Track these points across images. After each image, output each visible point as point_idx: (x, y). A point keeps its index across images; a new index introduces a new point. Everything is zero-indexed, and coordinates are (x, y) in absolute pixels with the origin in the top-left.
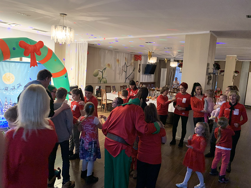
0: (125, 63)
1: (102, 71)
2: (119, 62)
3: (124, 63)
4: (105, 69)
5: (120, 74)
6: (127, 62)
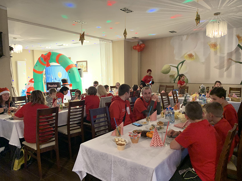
4: (183, 62)
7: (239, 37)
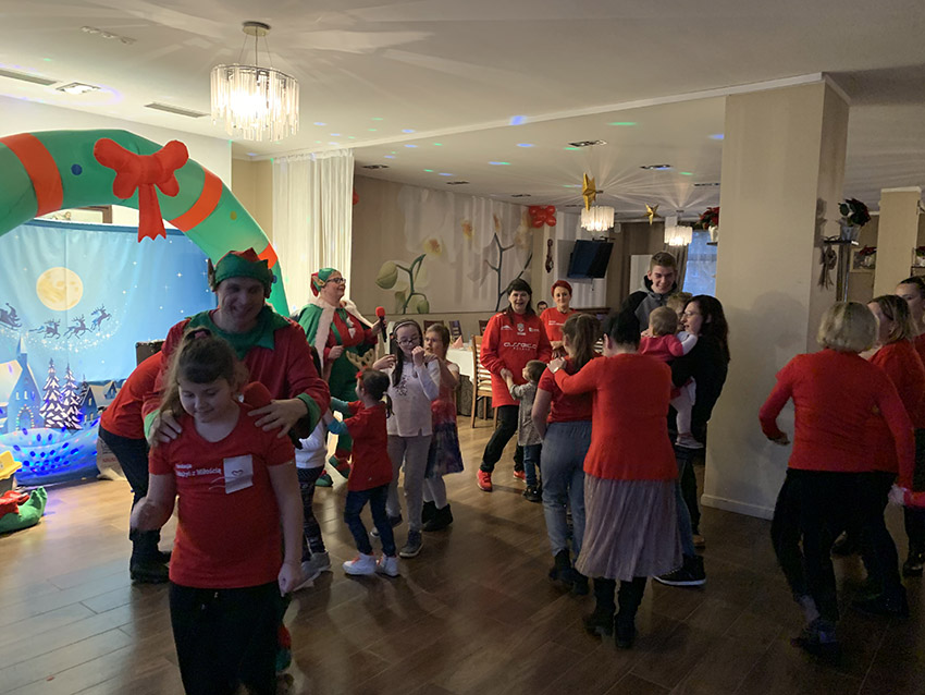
0: (495, 236)
1: (409, 267)
2: (473, 232)
3: (492, 237)
4: (420, 259)
5: (475, 278)
6: (503, 234)
7: (496, 220)
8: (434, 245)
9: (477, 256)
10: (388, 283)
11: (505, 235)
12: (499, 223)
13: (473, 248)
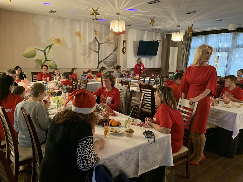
0: (95, 38)
1: (43, 49)
2: (82, 36)
3: (93, 39)
4: (50, 46)
5: (84, 54)
6: (100, 37)
7: (95, 31)
8: (58, 41)
9: (85, 46)
10: (31, 56)
11: (101, 38)
12: (97, 32)
13: (82, 42)
